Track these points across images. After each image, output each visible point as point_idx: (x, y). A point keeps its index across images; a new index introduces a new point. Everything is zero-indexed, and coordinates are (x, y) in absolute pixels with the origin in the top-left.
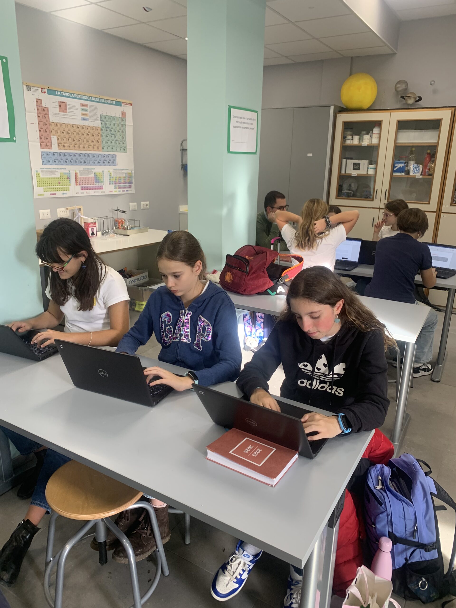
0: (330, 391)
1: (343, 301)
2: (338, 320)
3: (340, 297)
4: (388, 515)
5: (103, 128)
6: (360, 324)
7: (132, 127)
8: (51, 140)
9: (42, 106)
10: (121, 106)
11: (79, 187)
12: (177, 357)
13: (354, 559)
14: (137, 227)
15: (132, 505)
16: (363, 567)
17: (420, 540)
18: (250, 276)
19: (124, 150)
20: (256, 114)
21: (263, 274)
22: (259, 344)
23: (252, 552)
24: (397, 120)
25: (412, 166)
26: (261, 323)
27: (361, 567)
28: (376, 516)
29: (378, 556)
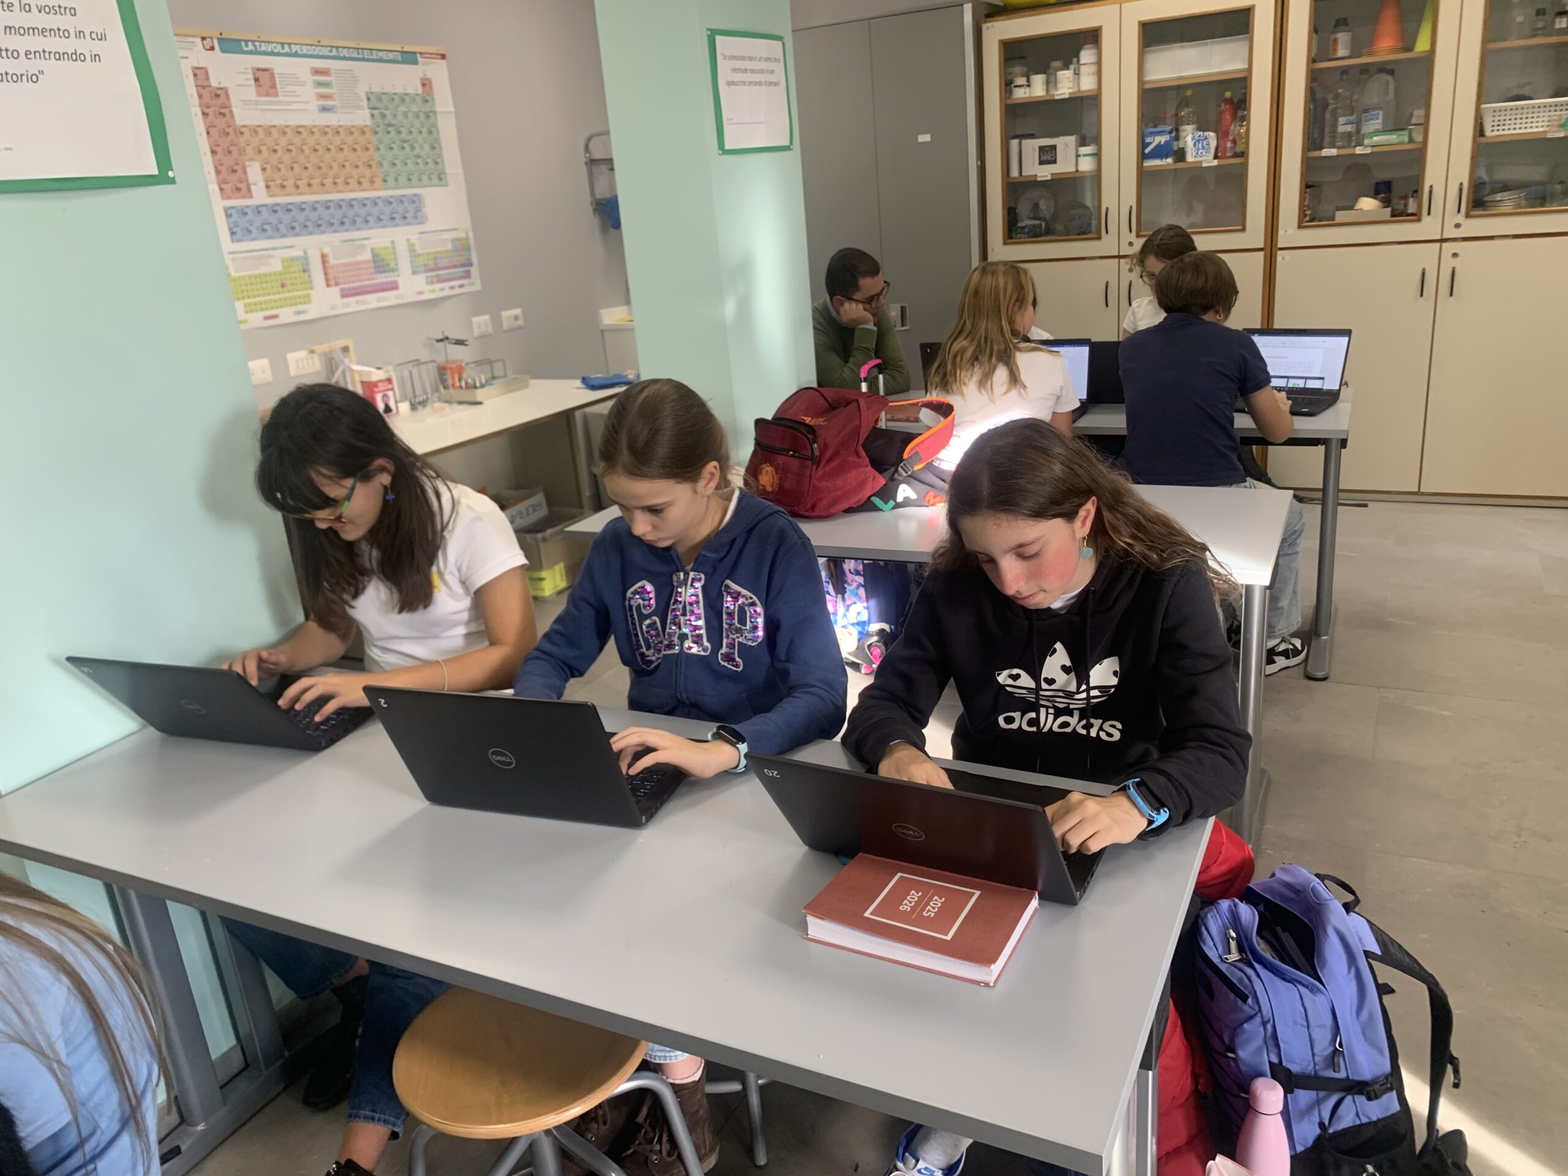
0: (1084, 732)
1: (1093, 501)
2: (1089, 552)
3: (1085, 494)
4: (1264, 1024)
5: (378, 127)
6: (1146, 552)
7: (453, 116)
8: (245, 173)
9: (210, 86)
10: (416, 63)
11: (335, 291)
12: (679, 695)
13: (1190, 1142)
14: (499, 377)
15: (622, 1085)
16: (1219, 1158)
17: (1352, 1074)
18: (824, 466)
19: (440, 179)
20: (779, 43)
21: (855, 459)
22: (859, 640)
23: (938, 1160)
24: (1140, 22)
25: (1189, 139)
26: (857, 588)
27: (1214, 1159)
28: (1235, 1029)
29: (1252, 1125)
